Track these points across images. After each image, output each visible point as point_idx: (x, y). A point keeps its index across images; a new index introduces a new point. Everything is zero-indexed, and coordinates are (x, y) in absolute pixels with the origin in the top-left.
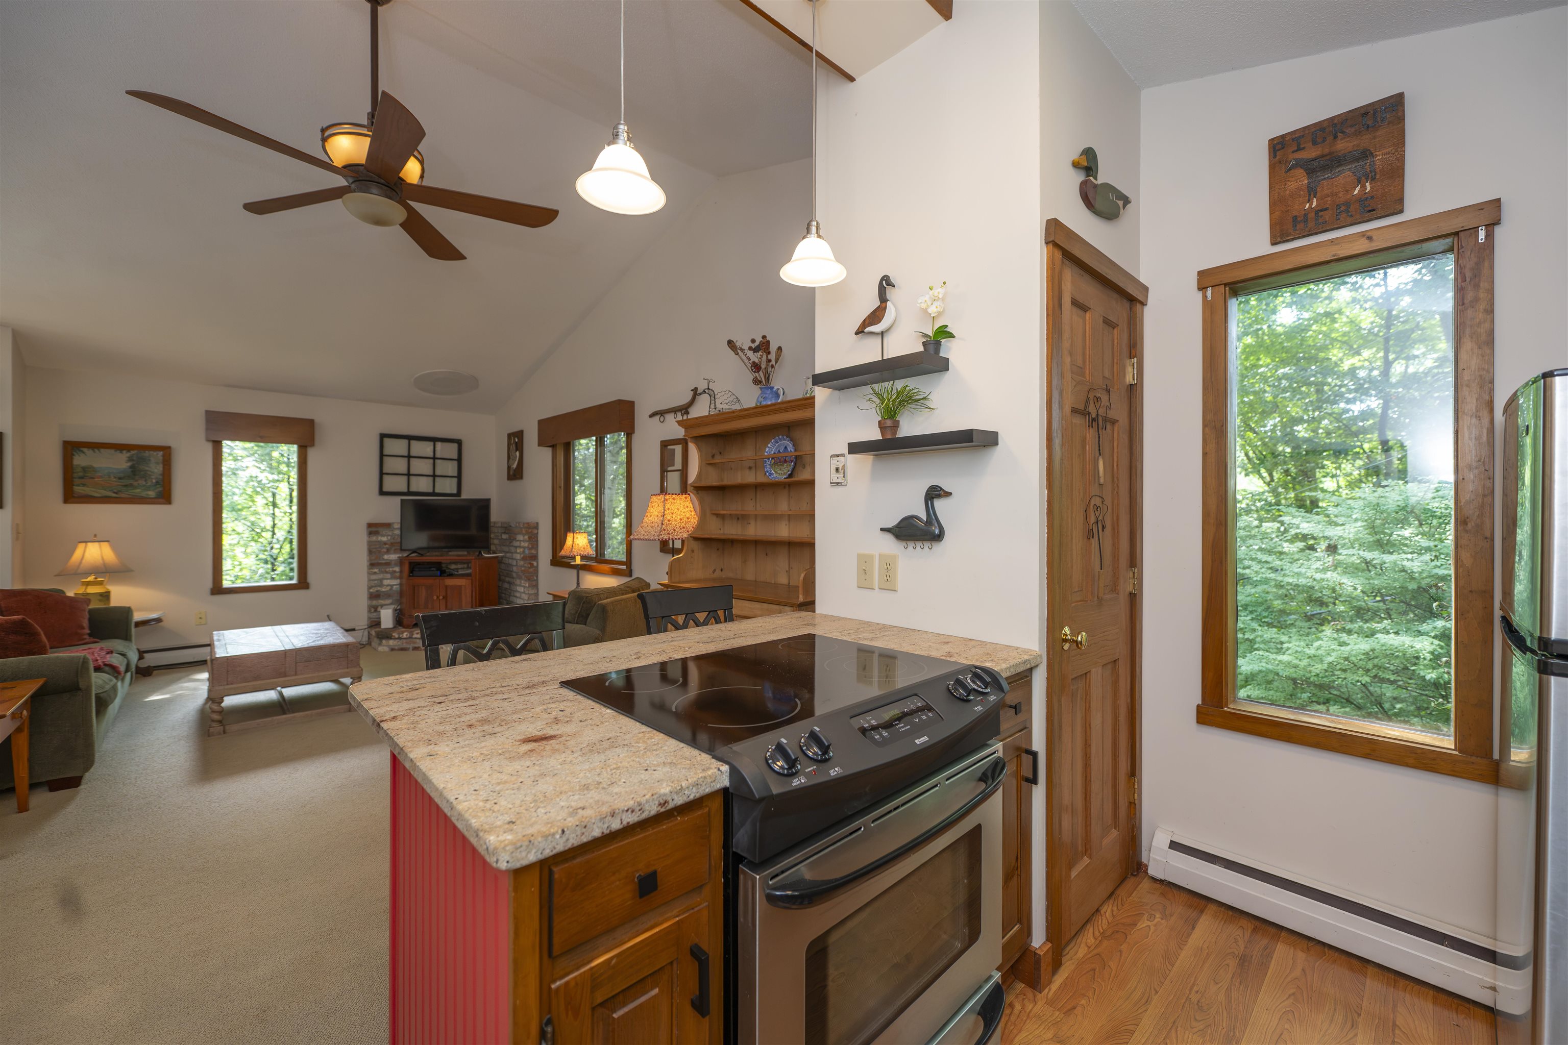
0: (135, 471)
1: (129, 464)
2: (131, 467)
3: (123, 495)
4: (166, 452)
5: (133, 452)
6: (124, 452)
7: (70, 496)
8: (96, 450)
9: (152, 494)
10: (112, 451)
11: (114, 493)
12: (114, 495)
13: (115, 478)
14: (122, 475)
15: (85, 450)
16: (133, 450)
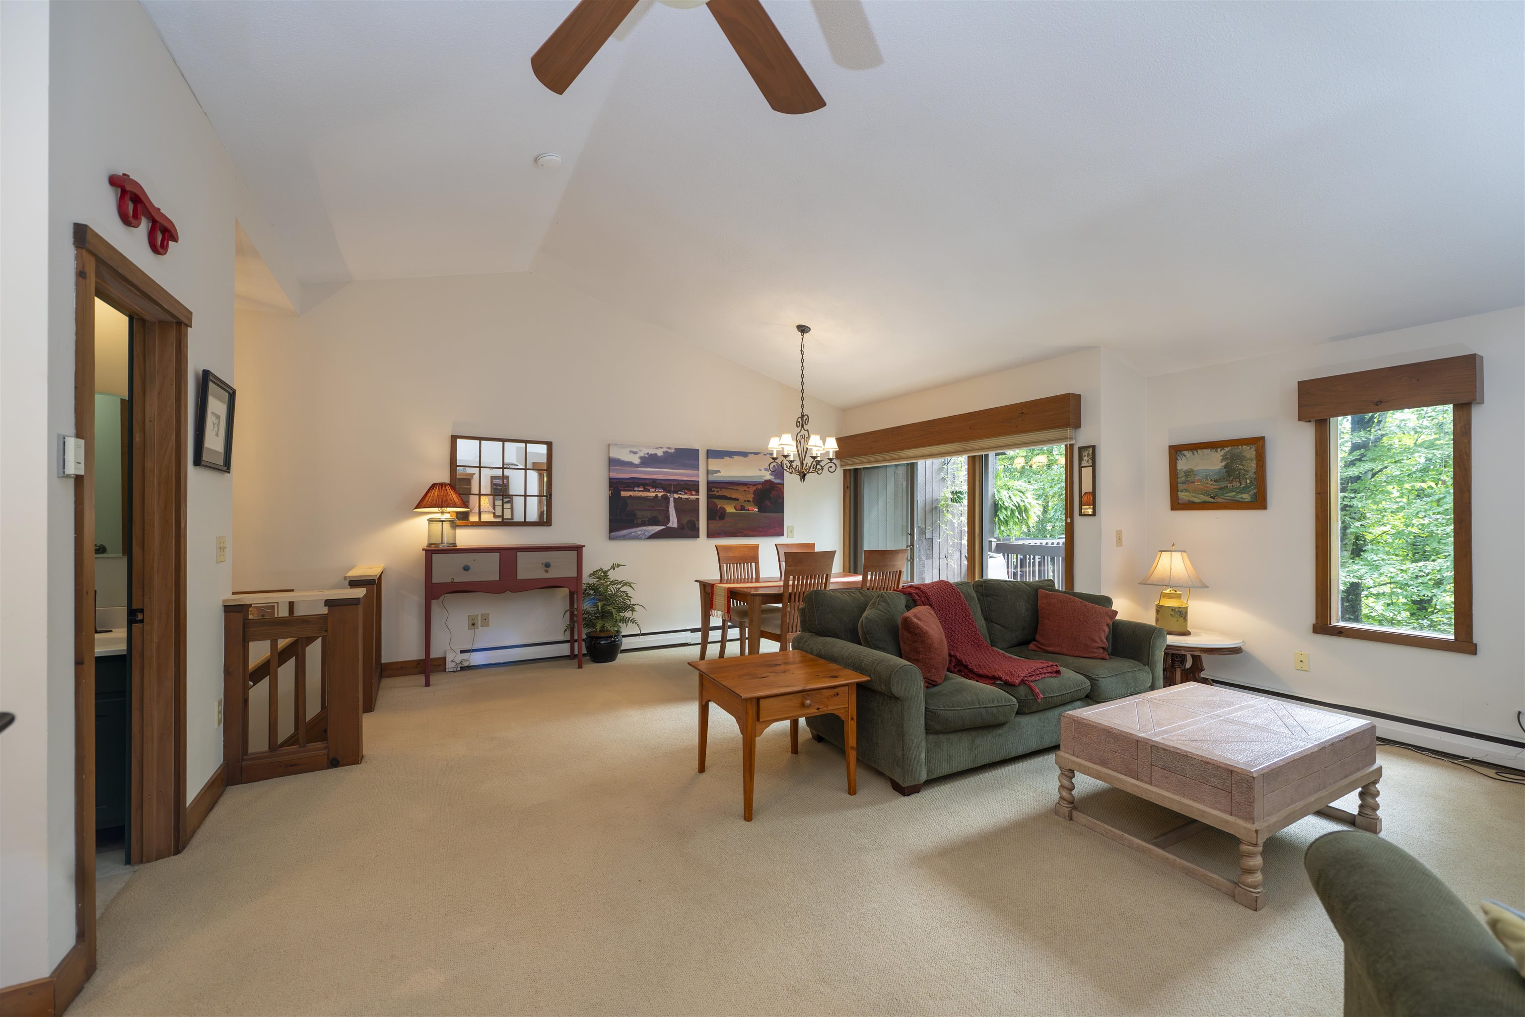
0: (1231, 472)
1: (1224, 464)
2: (1225, 467)
3: (1219, 500)
4: (1258, 443)
5: (1227, 449)
6: (1219, 450)
7: (1177, 505)
8: (1195, 452)
9: (1246, 497)
10: (1207, 451)
11: (1211, 497)
12: (1212, 500)
13: (1211, 481)
14: (1216, 477)
15: (1186, 453)
16: (1227, 446)
